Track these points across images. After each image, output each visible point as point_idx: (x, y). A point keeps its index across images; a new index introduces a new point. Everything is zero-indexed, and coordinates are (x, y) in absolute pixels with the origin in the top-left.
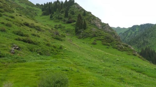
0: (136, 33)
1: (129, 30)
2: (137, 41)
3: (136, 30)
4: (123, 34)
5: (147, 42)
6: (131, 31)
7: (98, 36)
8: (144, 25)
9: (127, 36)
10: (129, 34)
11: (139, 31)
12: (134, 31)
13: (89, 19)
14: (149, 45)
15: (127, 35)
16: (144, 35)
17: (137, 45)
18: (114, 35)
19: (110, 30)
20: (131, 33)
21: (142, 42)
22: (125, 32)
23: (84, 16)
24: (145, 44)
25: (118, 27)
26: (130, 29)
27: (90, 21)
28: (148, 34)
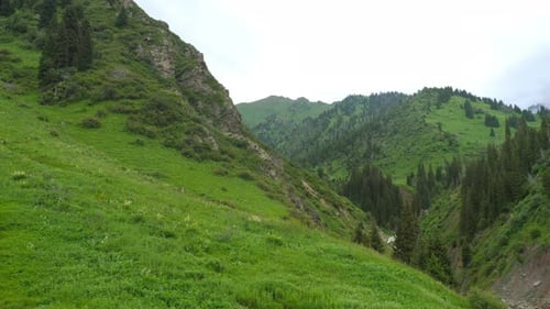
0: (353, 121)
1: (332, 111)
2: (349, 147)
3: (354, 110)
4: (314, 123)
5: (377, 150)
6: (339, 112)
7: (122, 97)
8: (382, 95)
9: (323, 130)
10: (333, 121)
11: (363, 116)
12: (347, 114)
13: (130, 40)
14: (384, 161)
15: (325, 125)
16: (374, 128)
17: (345, 158)
18: (221, 105)
19: (207, 88)
20: (340, 121)
21: (365, 148)
22: (321, 117)
23: (116, 29)
24: (372, 157)
25: (303, 98)
26: (337, 105)
27: (133, 48)
28: (385, 125)
